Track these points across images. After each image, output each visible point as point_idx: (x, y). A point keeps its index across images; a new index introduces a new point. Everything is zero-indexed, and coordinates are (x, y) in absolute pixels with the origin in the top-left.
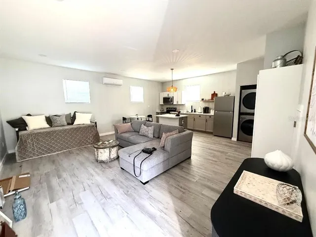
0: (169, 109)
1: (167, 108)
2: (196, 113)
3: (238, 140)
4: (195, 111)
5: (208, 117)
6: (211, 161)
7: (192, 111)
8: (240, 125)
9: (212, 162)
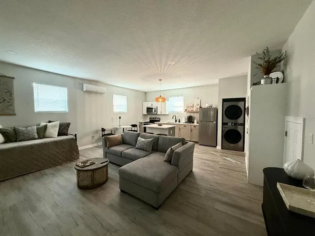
0: (152, 119)
1: (150, 118)
2: (181, 123)
3: (222, 148)
4: (179, 122)
5: (193, 127)
6: (208, 172)
7: (176, 121)
8: (223, 135)
9: (210, 172)
